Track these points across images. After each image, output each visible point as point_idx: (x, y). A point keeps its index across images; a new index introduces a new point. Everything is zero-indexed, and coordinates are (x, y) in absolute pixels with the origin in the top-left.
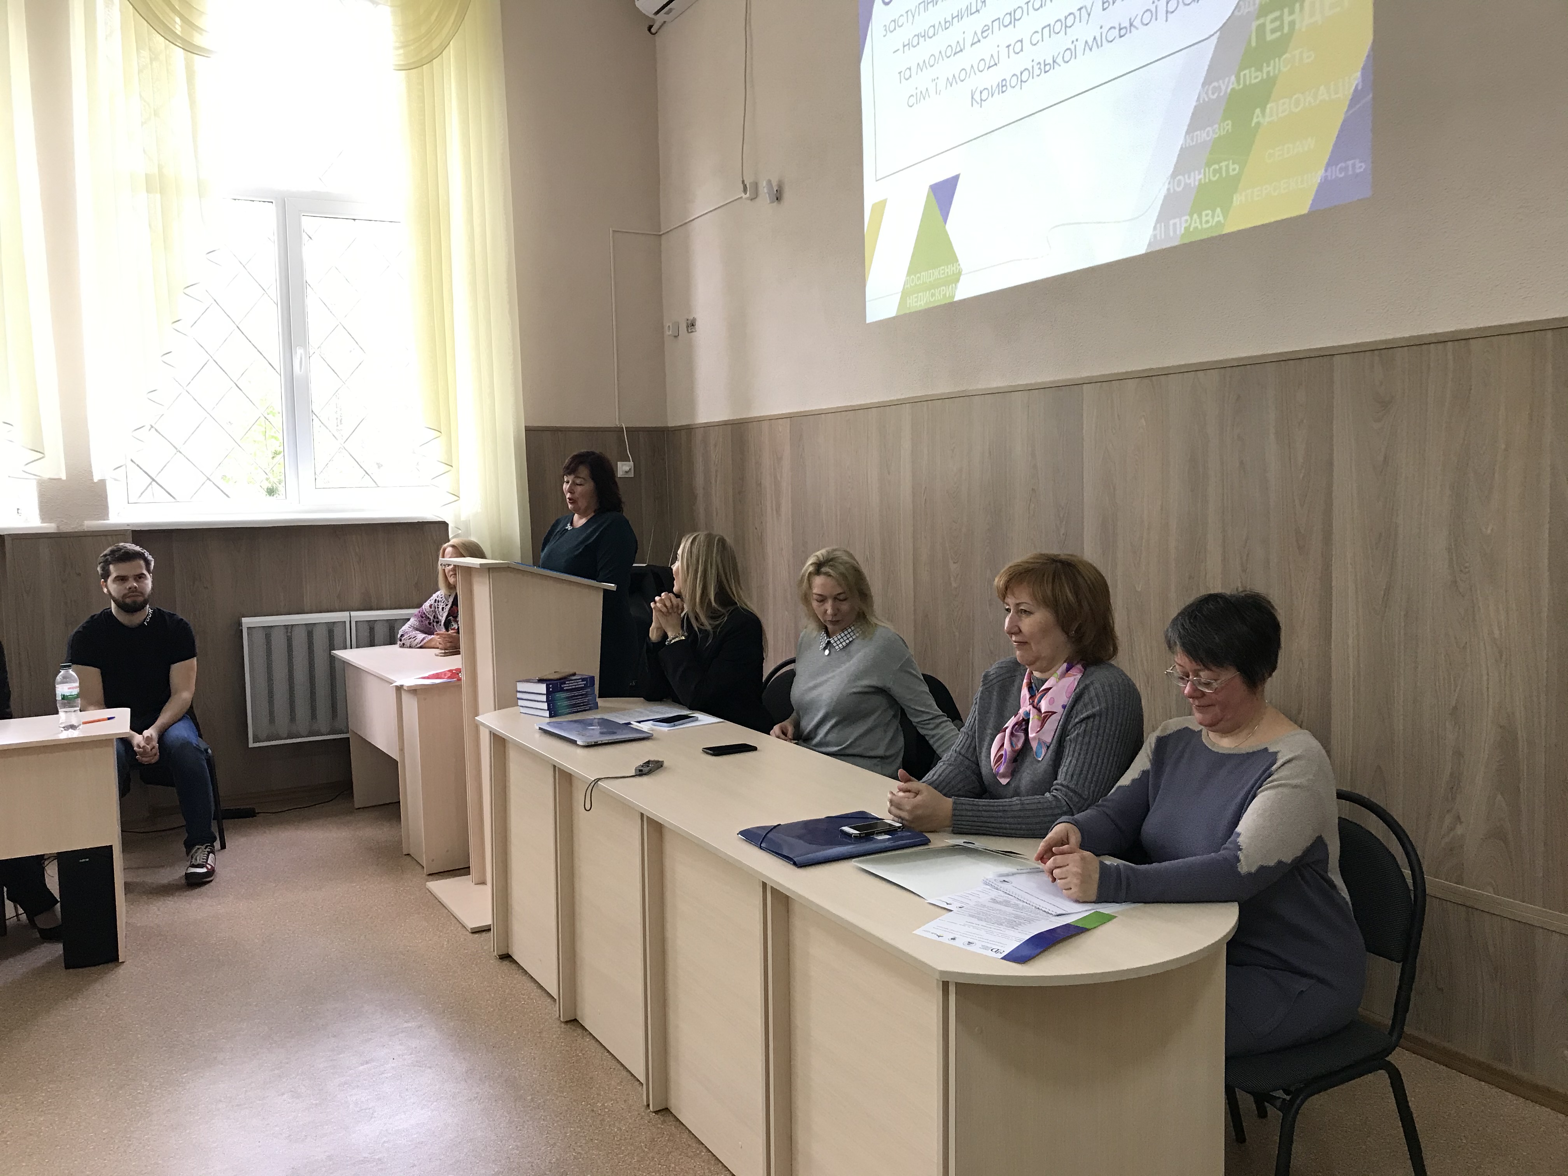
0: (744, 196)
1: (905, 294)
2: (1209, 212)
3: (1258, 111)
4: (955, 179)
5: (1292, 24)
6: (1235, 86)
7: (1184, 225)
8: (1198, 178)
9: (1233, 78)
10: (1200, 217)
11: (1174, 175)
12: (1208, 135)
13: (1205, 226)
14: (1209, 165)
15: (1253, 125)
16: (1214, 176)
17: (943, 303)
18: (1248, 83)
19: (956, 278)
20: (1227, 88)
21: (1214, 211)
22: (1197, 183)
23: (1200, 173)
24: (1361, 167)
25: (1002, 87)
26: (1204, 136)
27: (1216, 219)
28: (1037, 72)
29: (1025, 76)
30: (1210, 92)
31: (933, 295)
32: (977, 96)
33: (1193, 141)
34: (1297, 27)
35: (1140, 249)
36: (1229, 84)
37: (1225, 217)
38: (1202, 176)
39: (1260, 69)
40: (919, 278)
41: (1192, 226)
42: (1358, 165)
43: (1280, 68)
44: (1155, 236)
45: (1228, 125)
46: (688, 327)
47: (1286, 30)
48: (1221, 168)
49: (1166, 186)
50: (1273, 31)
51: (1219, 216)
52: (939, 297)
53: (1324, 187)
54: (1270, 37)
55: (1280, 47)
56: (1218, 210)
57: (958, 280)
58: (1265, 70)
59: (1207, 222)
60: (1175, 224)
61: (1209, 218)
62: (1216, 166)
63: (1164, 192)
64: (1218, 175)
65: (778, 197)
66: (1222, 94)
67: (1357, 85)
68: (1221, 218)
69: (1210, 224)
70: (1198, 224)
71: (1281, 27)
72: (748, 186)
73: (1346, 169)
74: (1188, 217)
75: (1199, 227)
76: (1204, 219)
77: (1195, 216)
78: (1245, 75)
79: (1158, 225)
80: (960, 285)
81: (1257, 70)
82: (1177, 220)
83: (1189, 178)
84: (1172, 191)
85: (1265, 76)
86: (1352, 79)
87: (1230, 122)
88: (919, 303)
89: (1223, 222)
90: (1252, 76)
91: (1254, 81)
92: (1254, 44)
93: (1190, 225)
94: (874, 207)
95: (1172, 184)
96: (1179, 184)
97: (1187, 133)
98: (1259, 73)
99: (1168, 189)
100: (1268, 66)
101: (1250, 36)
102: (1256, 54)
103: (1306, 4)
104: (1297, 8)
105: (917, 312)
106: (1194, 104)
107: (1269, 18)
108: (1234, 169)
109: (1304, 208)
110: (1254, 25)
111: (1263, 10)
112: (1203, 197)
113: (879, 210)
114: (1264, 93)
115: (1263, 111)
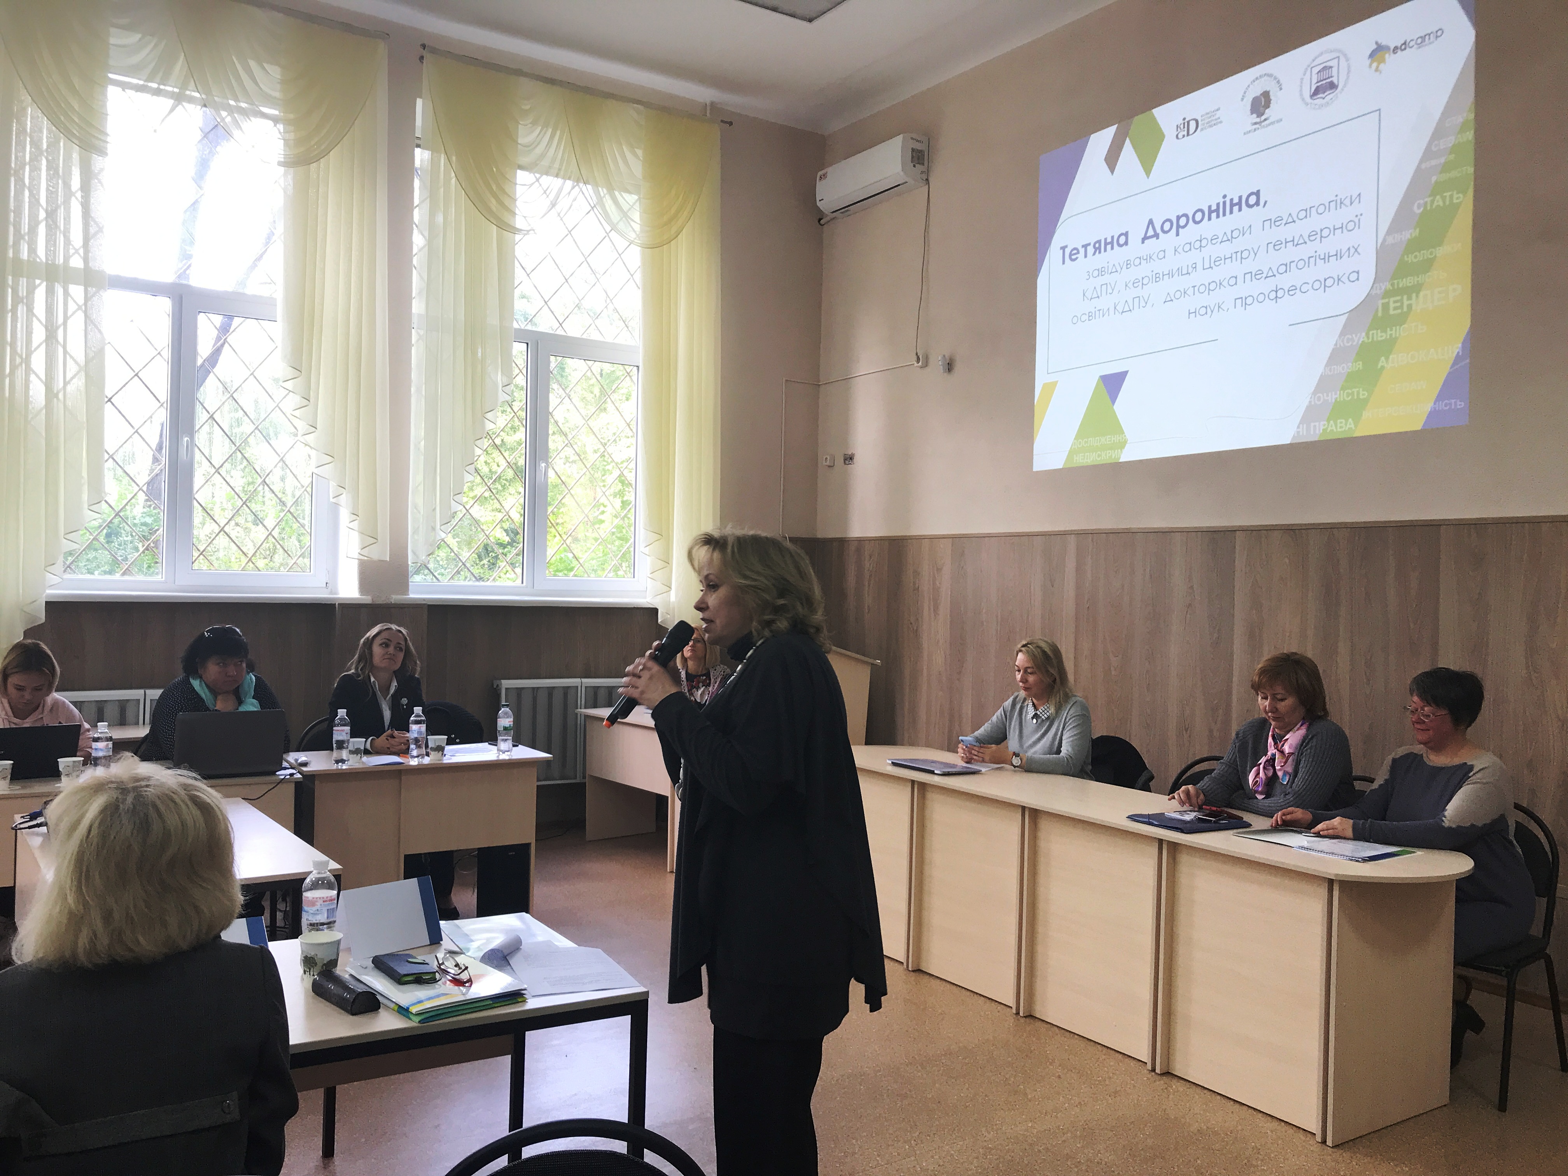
0: (916, 364)
1: (1072, 453)
2: (1343, 421)
3: (1383, 358)
4: (1124, 374)
5: (1410, 307)
6: (1366, 339)
7: (1322, 428)
8: (1334, 397)
9: (1364, 334)
10: (1336, 423)
11: (1315, 393)
12: (1343, 367)
13: (1339, 430)
14: (1343, 388)
15: (1379, 367)
16: (1348, 396)
17: (1109, 462)
18: (1375, 339)
19: (1122, 445)
20: (1359, 340)
21: (1347, 421)
22: (1334, 401)
23: (1336, 394)
24: (1460, 405)
27: (1348, 426)
30: (1345, 341)
31: (1099, 456)
33: (1331, 371)
34: (1414, 308)
35: (1285, 439)
36: (1360, 338)
37: (1357, 424)
38: (1338, 396)
39: (1385, 332)
40: (1086, 442)
41: (1329, 429)
42: (1459, 403)
43: (1400, 334)
44: (1298, 432)
45: (1360, 365)
46: (845, 460)
47: (1405, 309)
48: (1353, 392)
49: (1308, 400)
50: (1395, 308)
51: (1351, 423)
52: (1105, 457)
53: (1432, 415)
54: (1392, 312)
55: (1401, 319)
56: (1350, 420)
57: (1124, 447)
58: (1389, 332)
59: (1341, 427)
60: (1315, 426)
61: (1343, 425)
62: (1350, 391)
63: (1306, 403)
64: (1350, 397)
65: (950, 366)
66: (1354, 344)
67: (1458, 353)
68: (1353, 426)
69: (1343, 429)
70: (1334, 428)
71: (1401, 307)
72: (921, 357)
73: (1450, 404)
74: (1326, 423)
75: (1335, 430)
76: (1339, 425)
77: (1332, 422)
78: (1373, 334)
79: (1301, 425)
80: (1125, 451)
81: (1382, 332)
82: (1317, 424)
83: (1328, 396)
84: (1313, 403)
85: (1388, 337)
86: (1456, 347)
87: (1361, 363)
88: (1085, 460)
89: (1354, 428)
90: (1379, 336)
91: (1380, 339)
92: (1380, 314)
93: (1327, 428)
94: (1045, 385)
95: (1313, 399)
96: (1319, 399)
97: (1326, 365)
98: (1383, 334)
99: (1310, 402)
100: (1391, 330)
101: (1377, 309)
102: (1384, 321)
103: (1421, 294)
104: (1414, 295)
105: (1083, 467)
106: (1332, 347)
107: (1392, 300)
108: (1363, 395)
109: (1418, 426)
110: (1380, 302)
111: (1387, 294)
112: (1338, 410)
113: (1050, 387)
114: (1387, 347)
115: (1387, 359)
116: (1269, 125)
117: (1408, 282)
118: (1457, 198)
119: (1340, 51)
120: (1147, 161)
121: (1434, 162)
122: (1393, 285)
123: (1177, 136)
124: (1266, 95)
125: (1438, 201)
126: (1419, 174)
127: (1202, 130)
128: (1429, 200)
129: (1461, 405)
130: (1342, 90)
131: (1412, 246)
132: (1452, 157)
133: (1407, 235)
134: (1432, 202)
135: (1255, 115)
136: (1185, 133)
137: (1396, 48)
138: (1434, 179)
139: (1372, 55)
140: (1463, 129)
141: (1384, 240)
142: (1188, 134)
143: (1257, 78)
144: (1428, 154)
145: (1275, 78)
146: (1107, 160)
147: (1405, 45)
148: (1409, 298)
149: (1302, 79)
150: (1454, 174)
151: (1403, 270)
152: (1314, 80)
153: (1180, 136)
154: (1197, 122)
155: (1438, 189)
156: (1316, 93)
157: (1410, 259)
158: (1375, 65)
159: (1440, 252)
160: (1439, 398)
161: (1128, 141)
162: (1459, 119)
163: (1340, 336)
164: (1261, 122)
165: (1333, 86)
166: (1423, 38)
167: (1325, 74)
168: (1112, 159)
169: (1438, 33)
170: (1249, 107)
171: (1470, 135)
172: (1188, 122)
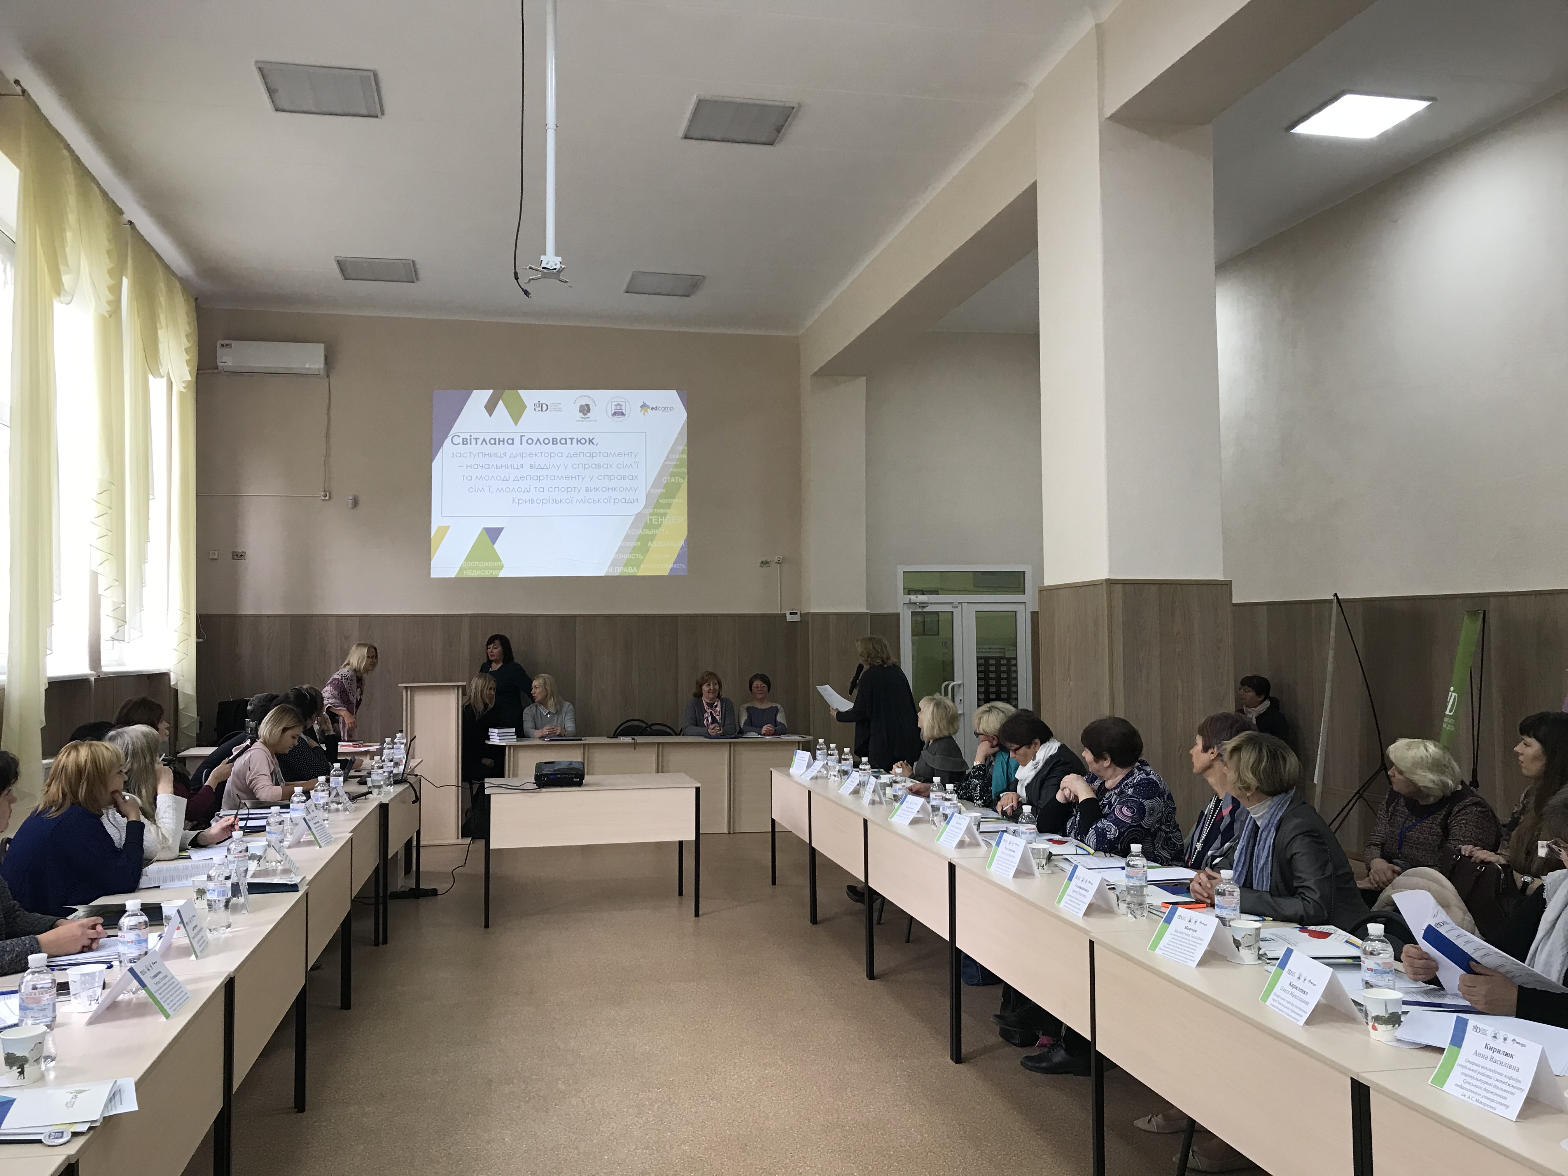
0: (323, 498)
1: (462, 569)
2: (631, 568)
3: (650, 542)
4: (502, 529)
5: (661, 522)
6: (641, 532)
7: (620, 570)
9: (640, 530)
10: (628, 569)
11: (617, 553)
13: (629, 571)
14: (631, 553)
15: (648, 546)
16: (633, 557)
17: (490, 576)
18: (646, 533)
19: (501, 568)
20: (638, 532)
21: (633, 568)
22: (626, 558)
23: (627, 555)
25: (532, 501)
26: (632, 544)
28: (551, 501)
29: (545, 501)
30: (632, 532)
31: (483, 572)
32: (516, 500)
33: (625, 545)
34: (663, 522)
35: (602, 574)
37: (638, 570)
38: (629, 556)
39: (650, 530)
40: (473, 564)
43: (657, 532)
44: (609, 571)
45: (639, 544)
46: (236, 556)
48: (636, 555)
49: (614, 556)
50: (655, 521)
51: (635, 570)
52: (488, 574)
53: (672, 570)
54: (654, 523)
55: (658, 526)
56: (635, 568)
57: (502, 569)
60: (617, 569)
61: (632, 570)
62: (634, 555)
63: (612, 558)
64: (635, 558)
65: (354, 504)
66: (636, 533)
67: (683, 545)
69: (631, 572)
70: (626, 570)
71: (658, 521)
72: (328, 494)
73: (680, 566)
74: (623, 568)
75: (627, 572)
77: (625, 568)
78: (644, 531)
79: (610, 568)
80: (502, 571)
83: (623, 555)
84: (616, 558)
85: (652, 533)
86: (682, 543)
88: (472, 574)
89: (637, 572)
90: (648, 532)
92: (648, 522)
93: (623, 571)
94: (439, 528)
95: (616, 556)
96: (619, 556)
97: (623, 541)
98: (650, 532)
100: (653, 530)
101: (646, 519)
102: (649, 526)
103: (667, 517)
104: (663, 517)
105: (469, 578)
106: (625, 533)
107: (654, 517)
108: (641, 557)
109: (666, 573)
110: (648, 517)
111: (652, 514)
112: (628, 563)
113: (444, 530)
114: (652, 538)
115: (652, 542)
116: (590, 421)
117: (661, 511)
118: (681, 480)
119: (626, 399)
120: (516, 417)
121: (671, 463)
122: (654, 511)
123: (535, 409)
124: (588, 406)
125: (673, 480)
126: (664, 467)
127: (550, 411)
128: (669, 478)
129: (684, 567)
130: (627, 418)
131: (661, 496)
132: (678, 463)
133: (659, 491)
134: (670, 479)
135: (581, 414)
136: (540, 409)
137: (652, 409)
138: (671, 470)
139: (642, 407)
140: (682, 453)
141: (649, 492)
142: (542, 410)
143: (582, 396)
144: (668, 459)
145: (592, 400)
146: (486, 407)
147: (656, 409)
148: (661, 518)
149: (607, 405)
150: (679, 470)
151: (658, 505)
152: (614, 407)
153: (537, 409)
154: (547, 406)
155: (672, 475)
156: (615, 414)
157: (661, 501)
158: (643, 411)
159: (674, 501)
160: (675, 563)
161: (501, 400)
162: (681, 448)
163: (629, 529)
164: (585, 418)
165: (623, 414)
166: (665, 408)
167: (619, 407)
168: (490, 407)
169: (671, 409)
170: (578, 409)
171: (685, 456)
172: (542, 404)
